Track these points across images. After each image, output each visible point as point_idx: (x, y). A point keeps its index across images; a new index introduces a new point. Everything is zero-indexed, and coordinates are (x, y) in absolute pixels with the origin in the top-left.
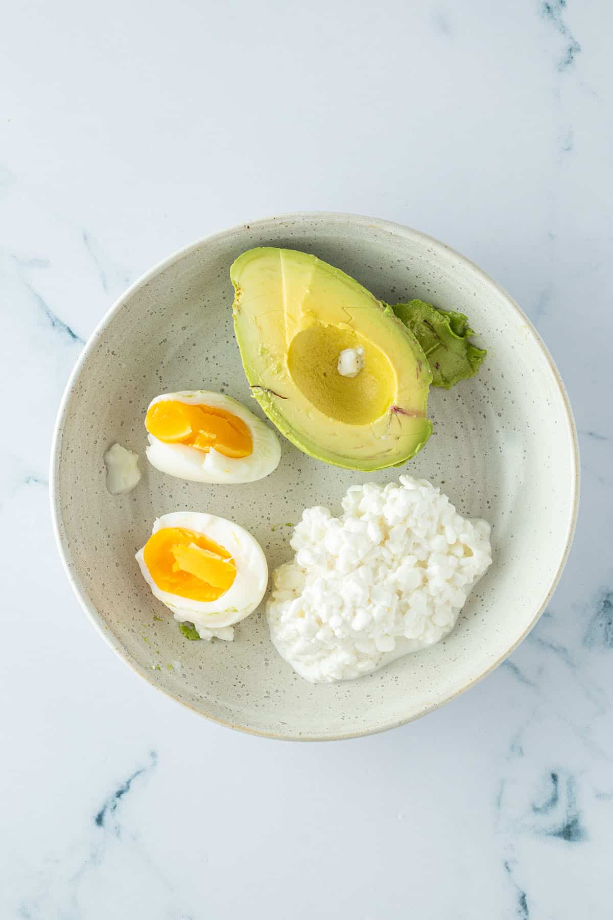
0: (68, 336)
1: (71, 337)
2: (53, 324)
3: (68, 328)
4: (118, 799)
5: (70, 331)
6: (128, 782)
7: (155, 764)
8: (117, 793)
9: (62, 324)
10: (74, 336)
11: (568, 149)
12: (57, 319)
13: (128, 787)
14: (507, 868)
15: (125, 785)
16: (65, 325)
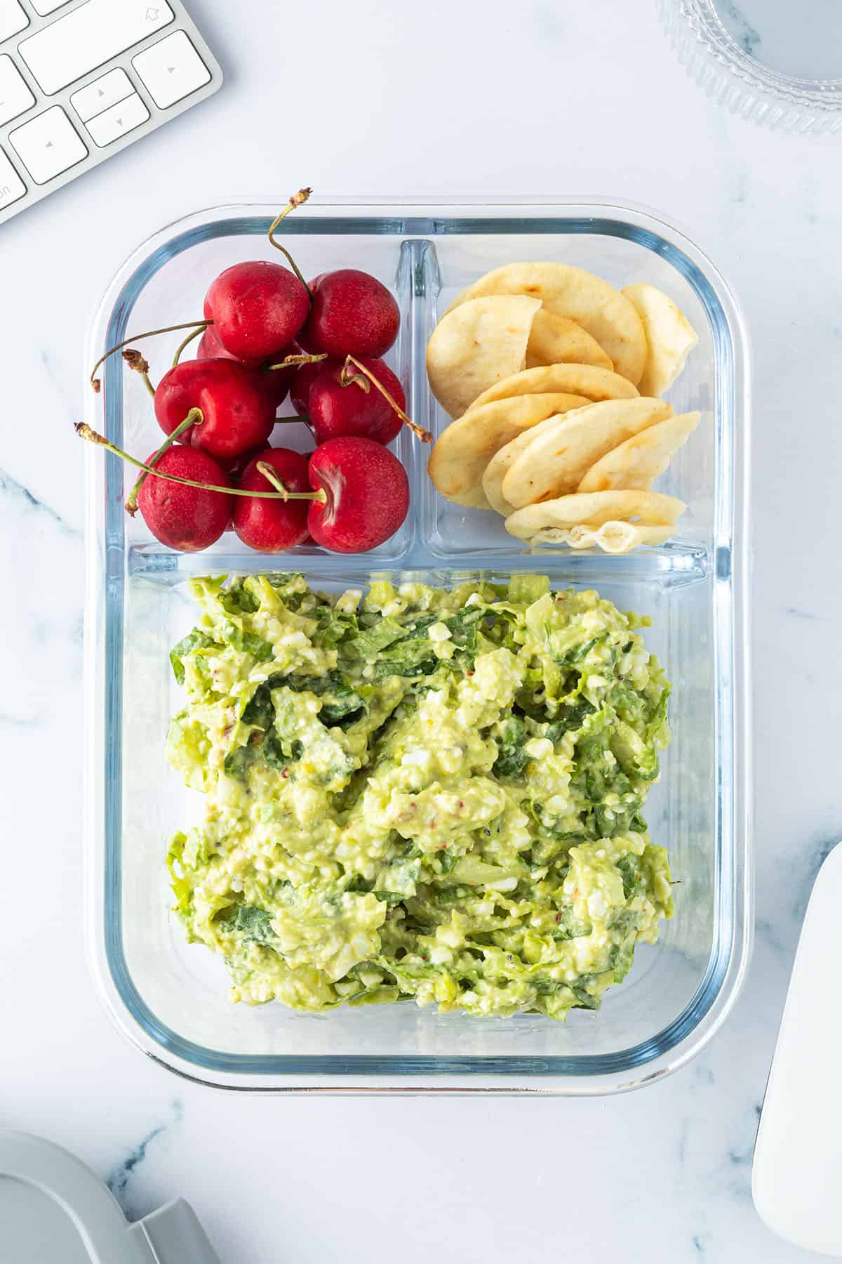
0: (25, 501)
1: (30, 503)
2: (4, 486)
3: (26, 490)
4: (129, 1172)
5: (29, 495)
6: (143, 1147)
7: (180, 1117)
8: (126, 1163)
9: (16, 485)
10: (35, 502)
11: (741, 200)
12: (9, 479)
13: (143, 1154)
14: (697, 1246)
15: (138, 1151)
16: (21, 487)
